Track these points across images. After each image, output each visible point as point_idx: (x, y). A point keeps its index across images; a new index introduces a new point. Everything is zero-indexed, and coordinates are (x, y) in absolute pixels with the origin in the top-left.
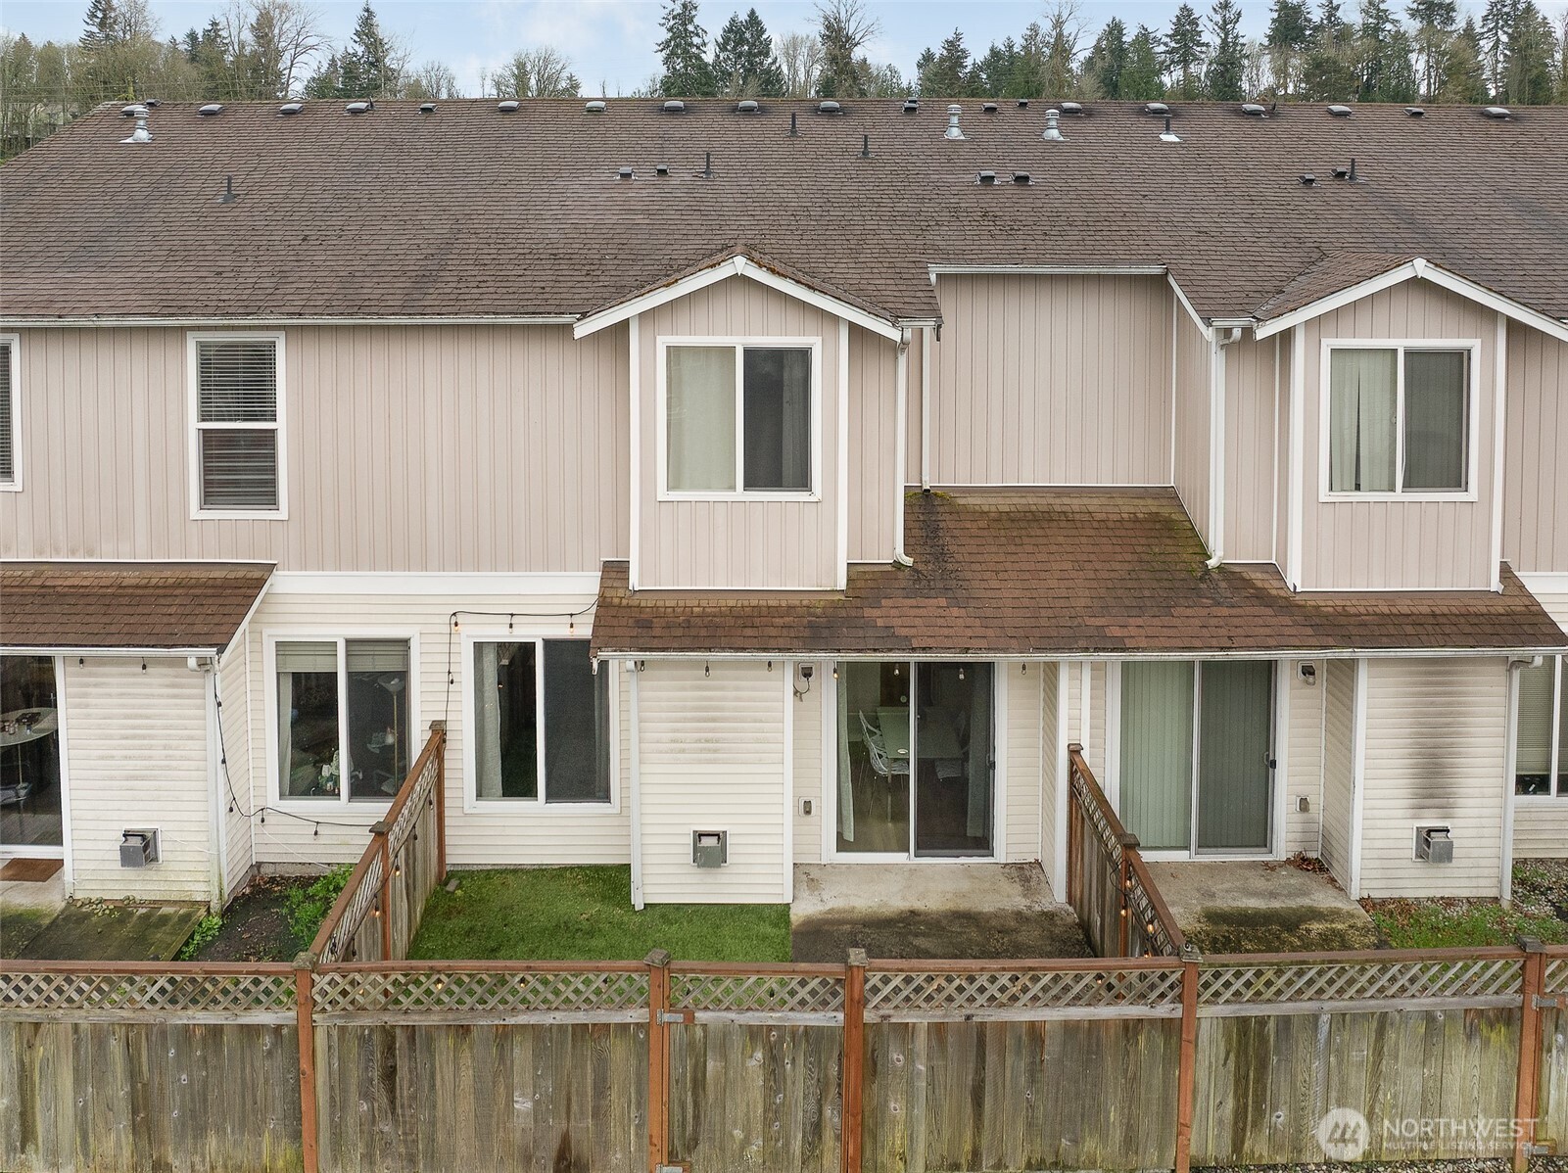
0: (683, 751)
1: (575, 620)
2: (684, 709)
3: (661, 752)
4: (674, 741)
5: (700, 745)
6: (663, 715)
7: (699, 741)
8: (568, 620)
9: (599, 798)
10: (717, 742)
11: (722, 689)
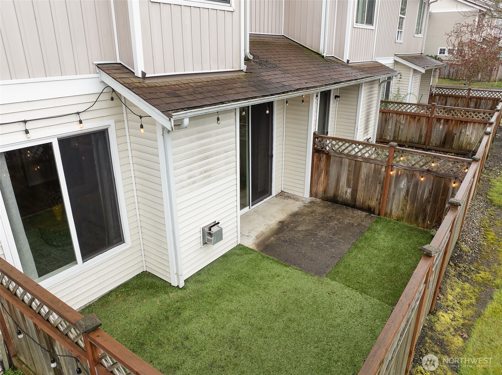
0: (194, 182)
1: (83, 117)
2: (193, 155)
3: (184, 187)
4: (190, 178)
5: (202, 175)
6: (183, 162)
7: (201, 173)
8: (76, 118)
9: (116, 244)
10: (210, 170)
11: (210, 136)
